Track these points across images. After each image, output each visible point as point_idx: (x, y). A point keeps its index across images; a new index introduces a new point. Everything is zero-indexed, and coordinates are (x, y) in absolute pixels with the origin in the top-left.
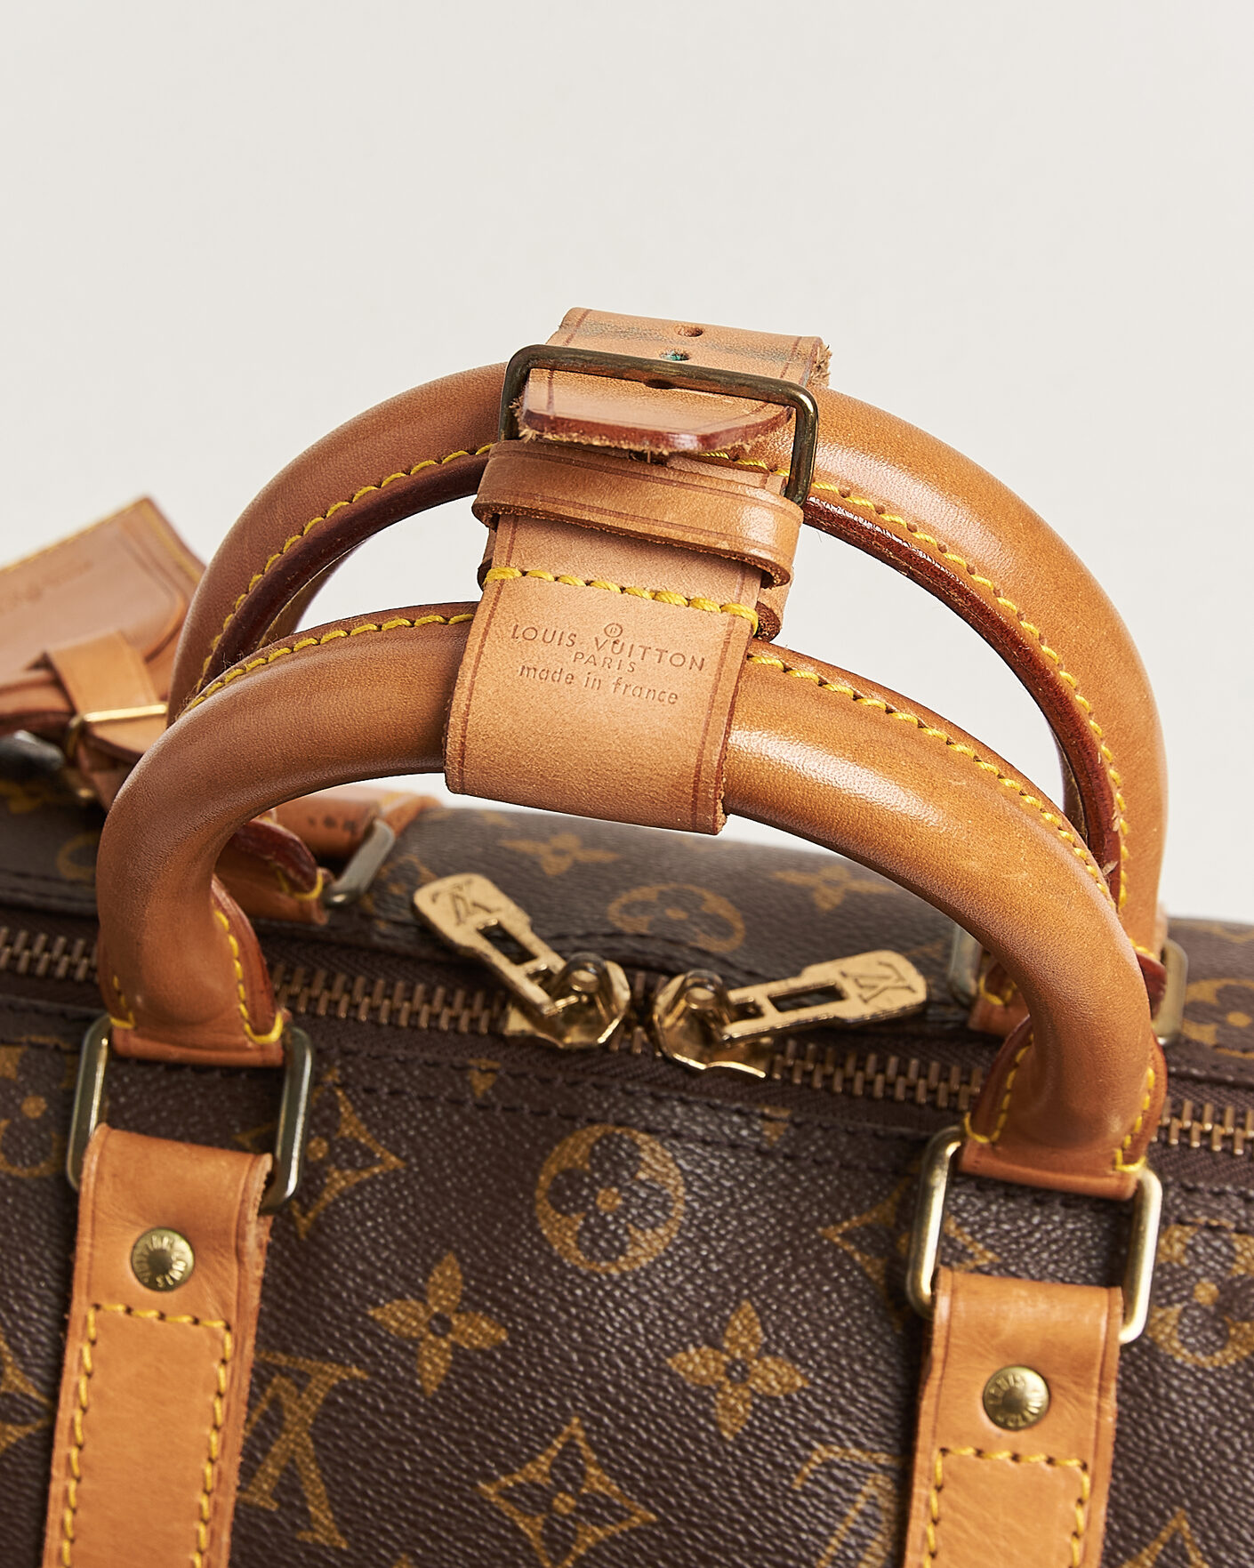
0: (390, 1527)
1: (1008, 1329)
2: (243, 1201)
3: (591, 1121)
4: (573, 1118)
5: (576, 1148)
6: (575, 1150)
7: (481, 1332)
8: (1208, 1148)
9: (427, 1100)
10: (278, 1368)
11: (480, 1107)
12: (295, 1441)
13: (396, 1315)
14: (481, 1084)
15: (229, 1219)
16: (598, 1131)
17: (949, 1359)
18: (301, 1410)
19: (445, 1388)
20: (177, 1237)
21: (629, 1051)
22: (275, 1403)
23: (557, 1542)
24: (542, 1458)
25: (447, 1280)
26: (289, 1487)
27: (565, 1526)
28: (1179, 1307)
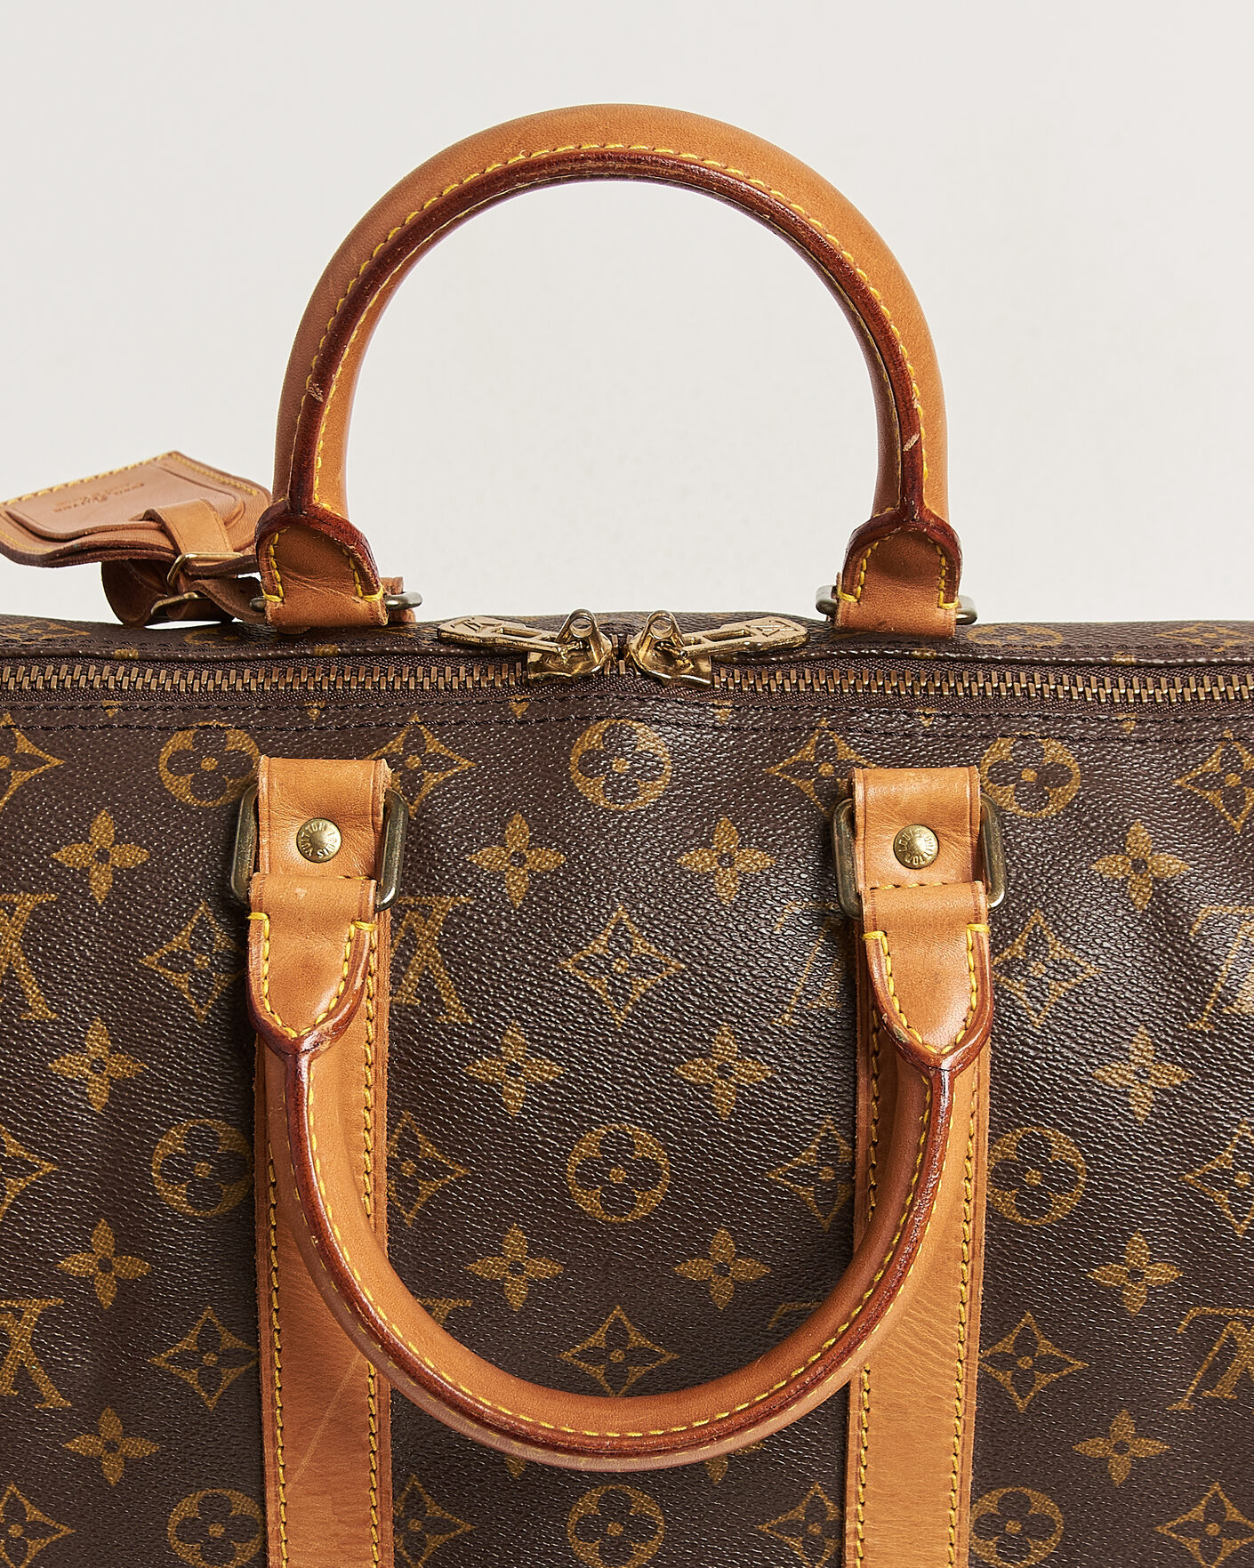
0: (502, 1003)
1: (905, 799)
2: (375, 788)
3: (600, 719)
4: (587, 719)
5: (591, 736)
6: (593, 738)
7: (548, 859)
8: (1013, 696)
9: (484, 724)
10: (408, 906)
11: (521, 723)
12: (427, 953)
13: (487, 858)
14: (519, 710)
15: (366, 804)
16: (605, 724)
17: (868, 825)
18: (429, 933)
19: (528, 901)
20: (329, 823)
21: (618, 674)
22: (410, 930)
23: (618, 994)
24: (602, 937)
25: (518, 831)
26: (427, 987)
27: (621, 981)
28: (1012, 786)
